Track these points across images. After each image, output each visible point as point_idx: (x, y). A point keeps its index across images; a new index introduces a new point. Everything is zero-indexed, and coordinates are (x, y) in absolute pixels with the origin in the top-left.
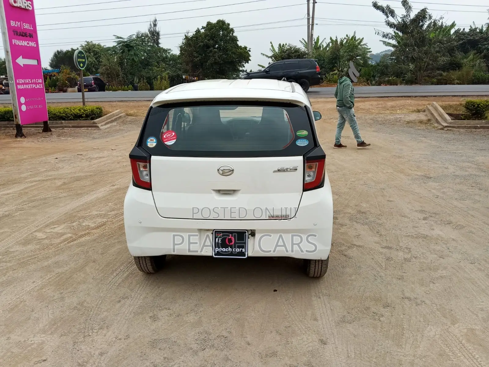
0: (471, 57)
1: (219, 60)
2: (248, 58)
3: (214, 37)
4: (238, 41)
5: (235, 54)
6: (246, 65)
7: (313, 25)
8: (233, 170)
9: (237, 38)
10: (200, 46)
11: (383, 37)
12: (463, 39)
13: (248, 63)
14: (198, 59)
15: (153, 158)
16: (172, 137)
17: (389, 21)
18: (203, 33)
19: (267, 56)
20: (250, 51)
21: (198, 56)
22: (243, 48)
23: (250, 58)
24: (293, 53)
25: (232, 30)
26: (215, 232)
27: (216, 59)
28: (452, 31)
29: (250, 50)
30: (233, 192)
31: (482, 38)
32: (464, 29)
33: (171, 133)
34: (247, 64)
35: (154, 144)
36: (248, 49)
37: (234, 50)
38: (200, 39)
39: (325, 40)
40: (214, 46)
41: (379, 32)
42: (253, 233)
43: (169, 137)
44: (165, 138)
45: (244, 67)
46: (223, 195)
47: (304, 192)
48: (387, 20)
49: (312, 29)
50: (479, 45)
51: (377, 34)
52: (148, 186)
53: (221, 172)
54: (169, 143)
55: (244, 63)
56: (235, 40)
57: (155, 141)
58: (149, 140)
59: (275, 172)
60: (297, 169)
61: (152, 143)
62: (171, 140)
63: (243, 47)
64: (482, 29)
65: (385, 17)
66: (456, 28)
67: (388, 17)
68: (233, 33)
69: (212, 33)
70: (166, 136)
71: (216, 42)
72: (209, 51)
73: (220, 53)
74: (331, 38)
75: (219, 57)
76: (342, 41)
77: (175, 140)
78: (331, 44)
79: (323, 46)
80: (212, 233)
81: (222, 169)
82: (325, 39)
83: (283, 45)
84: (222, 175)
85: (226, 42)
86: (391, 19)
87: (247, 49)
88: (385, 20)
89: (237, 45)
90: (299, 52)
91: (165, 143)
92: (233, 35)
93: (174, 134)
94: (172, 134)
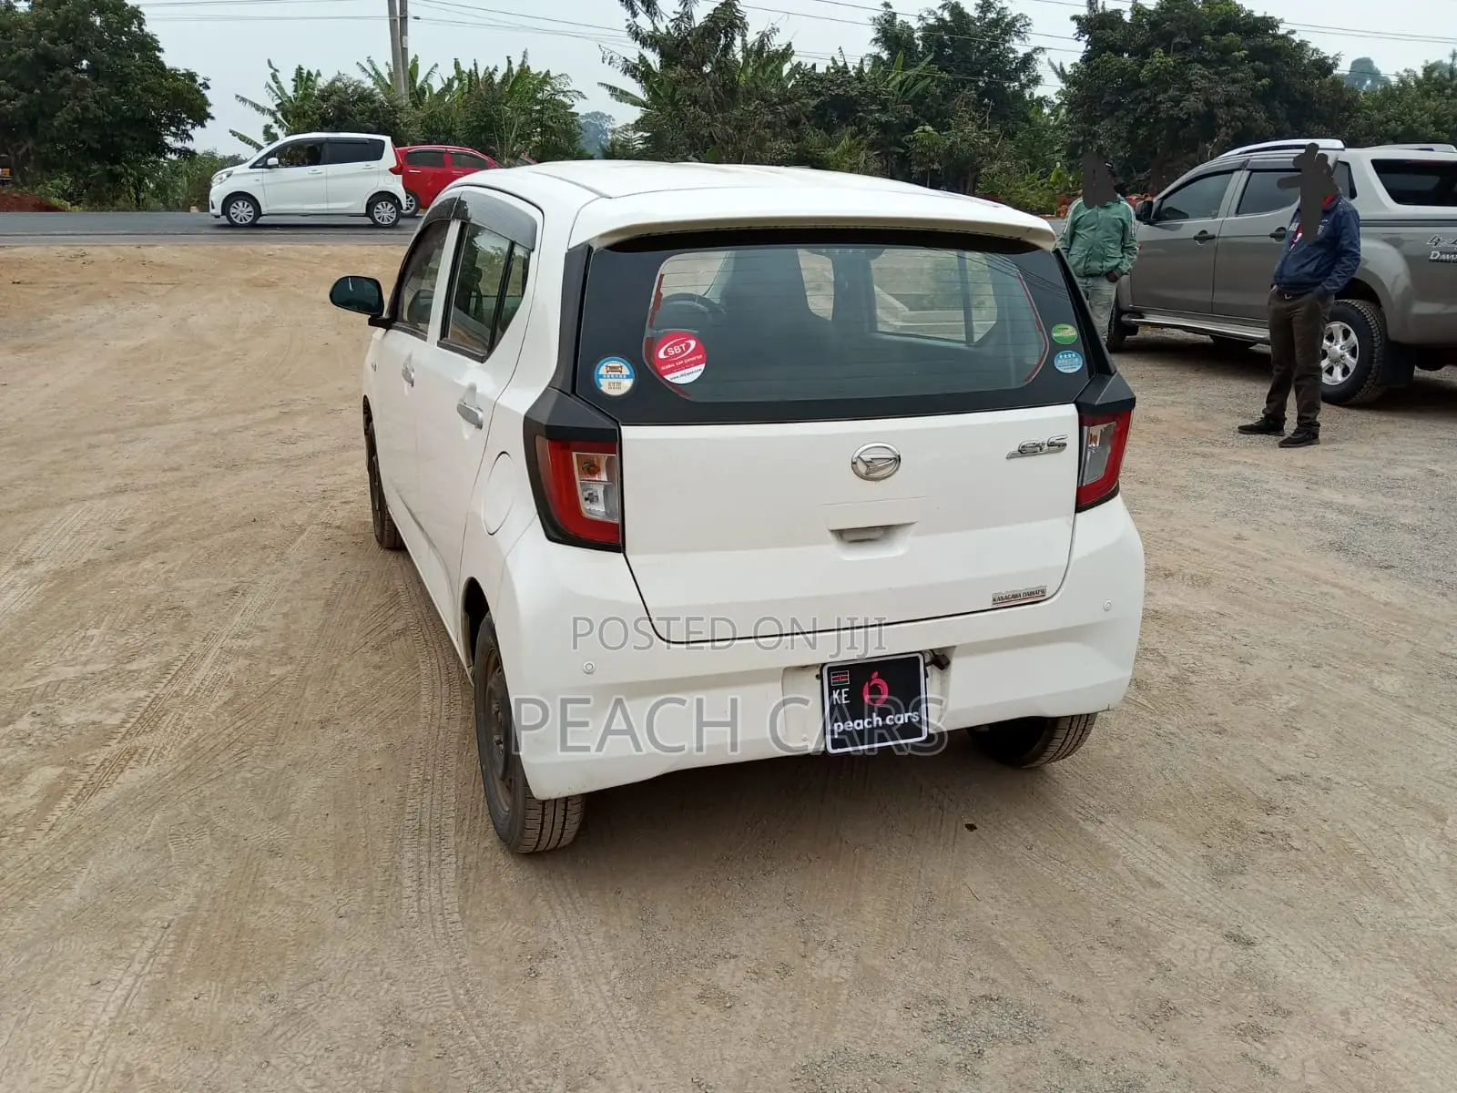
0: (845, 142)
1: (100, 113)
2: (205, 110)
3: (73, 31)
4: (160, 50)
5: (155, 94)
6: (197, 132)
7: (404, 19)
8: (898, 459)
9: (156, 41)
10: (21, 58)
11: (625, 73)
12: (819, 94)
13: (203, 126)
14: (18, 103)
15: (628, 432)
16: (690, 356)
17: (637, 27)
18: (27, 14)
19: (257, 107)
20: (208, 88)
21: (16, 96)
22: (183, 75)
23: (209, 110)
24: (354, 104)
25: (136, 14)
26: (830, 669)
27: (85, 109)
28: (786, 68)
29: (209, 83)
30: (882, 532)
31: (864, 93)
32: (814, 66)
33: (682, 342)
34: (198, 128)
35: (627, 384)
36: (200, 81)
37: (151, 80)
38: (16, 36)
39: (437, 70)
40: (73, 64)
41: (611, 58)
42: (940, 660)
43: (676, 355)
44: (665, 362)
45: (190, 138)
46: (852, 545)
47: (1078, 515)
48: (631, 21)
49: (404, 32)
50: (859, 112)
51: (607, 61)
52: (609, 538)
53: (862, 468)
54: (686, 377)
55: (189, 127)
56: (148, 46)
57: (626, 371)
58: (603, 371)
59: (1011, 456)
60: (1065, 445)
61: (615, 379)
62: (685, 366)
63: (182, 71)
64: (861, 70)
65: (628, 14)
66: (795, 60)
67: (635, 14)
68: (140, 25)
69: (67, 18)
70: (666, 353)
71: (82, 52)
72: (55, 80)
73: (100, 90)
74: (457, 65)
75: (96, 102)
76: (490, 76)
77: (702, 367)
78: (456, 84)
79: (430, 87)
80: (820, 677)
81: (866, 457)
82: (436, 65)
83: (309, 73)
84: (866, 477)
85: (117, 50)
86: (644, 23)
87: (196, 81)
88: (626, 24)
89: (161, 66)
90: (374, 101)
91: (668, 377)
92: (142, 30)
93: (693, 343)
94: (688, 346)
